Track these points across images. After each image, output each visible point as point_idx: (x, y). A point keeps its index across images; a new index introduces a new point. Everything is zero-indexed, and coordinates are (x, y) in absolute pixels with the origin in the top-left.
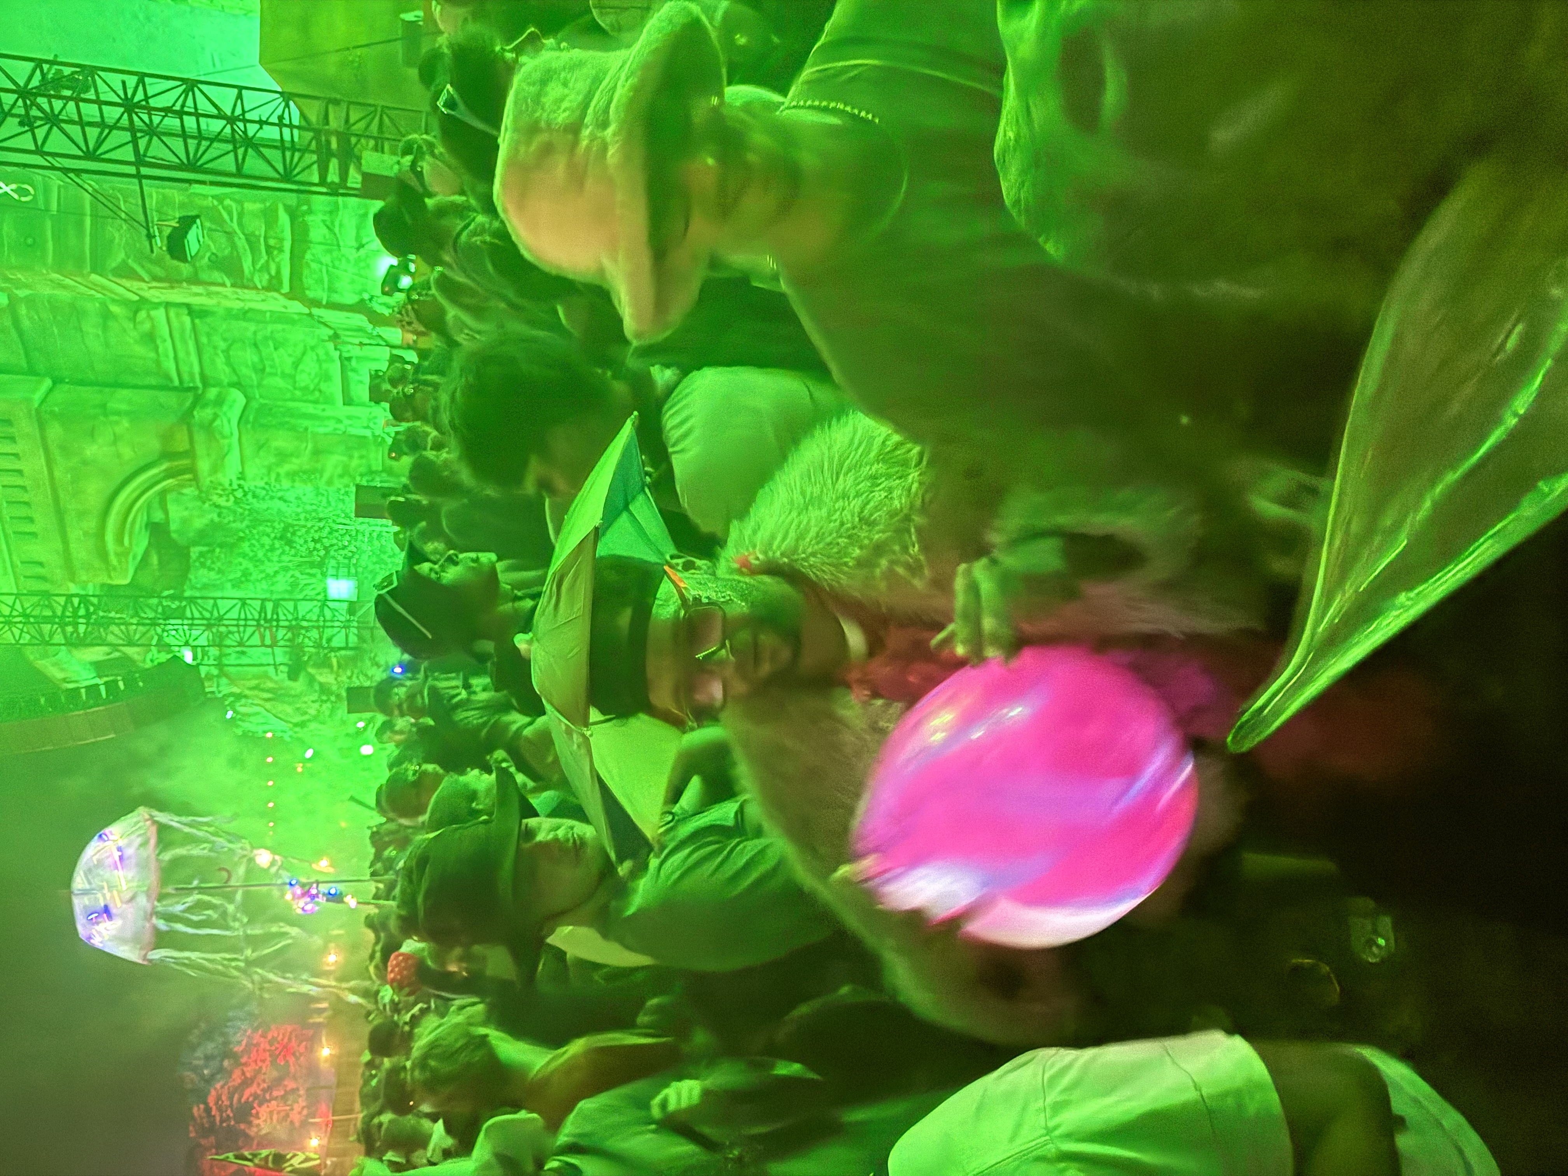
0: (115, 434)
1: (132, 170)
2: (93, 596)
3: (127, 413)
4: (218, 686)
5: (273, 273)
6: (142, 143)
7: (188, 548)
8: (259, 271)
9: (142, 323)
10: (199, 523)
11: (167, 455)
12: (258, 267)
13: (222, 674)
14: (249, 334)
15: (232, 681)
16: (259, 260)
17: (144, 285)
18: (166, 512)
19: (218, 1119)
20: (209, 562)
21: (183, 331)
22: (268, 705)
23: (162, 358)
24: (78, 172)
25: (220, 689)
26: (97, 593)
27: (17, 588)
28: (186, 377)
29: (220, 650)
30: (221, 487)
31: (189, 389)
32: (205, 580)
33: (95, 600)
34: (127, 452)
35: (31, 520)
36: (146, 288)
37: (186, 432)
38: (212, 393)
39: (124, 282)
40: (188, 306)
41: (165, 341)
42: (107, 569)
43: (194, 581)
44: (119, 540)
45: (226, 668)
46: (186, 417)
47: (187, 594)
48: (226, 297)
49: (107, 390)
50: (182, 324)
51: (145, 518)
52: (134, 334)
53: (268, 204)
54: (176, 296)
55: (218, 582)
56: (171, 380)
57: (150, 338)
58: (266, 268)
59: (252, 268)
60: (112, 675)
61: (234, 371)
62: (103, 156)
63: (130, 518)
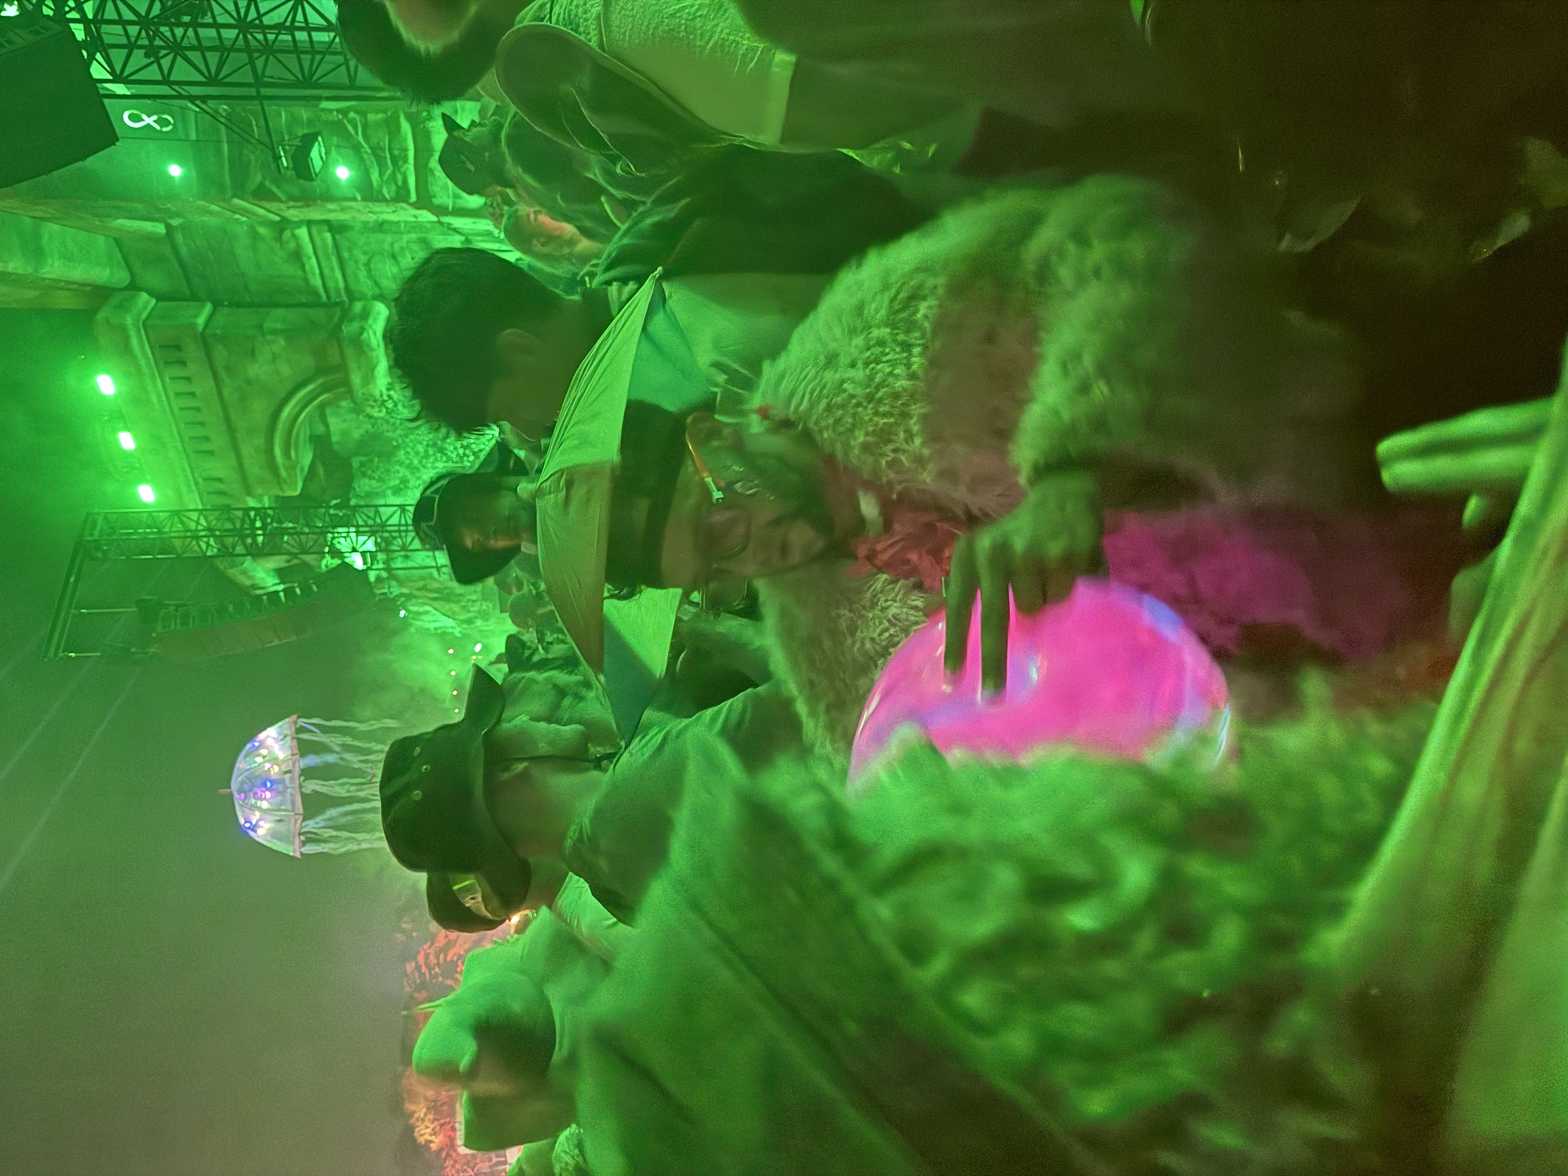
0: (273, 353)
1: (253, 92)
2: (269, 508)
3: (282, 332)
4: (389, 588)
5: (400, 183)
6: (259, 63)
7: (349, 458)
8: (386, 182)
9: (287, 242)
10: (356, 434)
11: (321, 370)
12: (385, 177)
13: (392, 577)
14: (386, 246)
15: (401, 583)
16: (386, 171)
17: (283, 206)
18: (327, 425)
19: (428, 976)
20: (369, 472)
21: (325, 246)
22: (436, 604)
23: (310, 276)
24: (204, 99)
25: (392, 590)
26: (273, 505)
27: (202, 504)
28: (333, 293)
29: (387, 555)
30: (372, 399)
31: (337, 304)
32: (367, 488)
33: (270, 512)
34: (286, 370)
35: (207, 439)
36: (285, 208)
37: (336, 346)
38: (358, 307)
39: (264, 203)
40: (327, 222)
41: (310, 258)
42: (279, 483)
43: (357, 489)
44: (287, 454)
45: (394, 572)
46: (335, 333)
47: (353, 502)
48: (359, 211)
49: (261, 310)
50: (324, 240)
51: (308, 432)
52: (281, 254)
53: (389, 114)
54: (315, 214)
55: (380, 490)
56: (320, 297)
57: (297, 256)
58: (393, 177)
59: (379, 180)
60: (290, 582)
61: (377, 284)
62: (225, 80)
63: (294, 433)
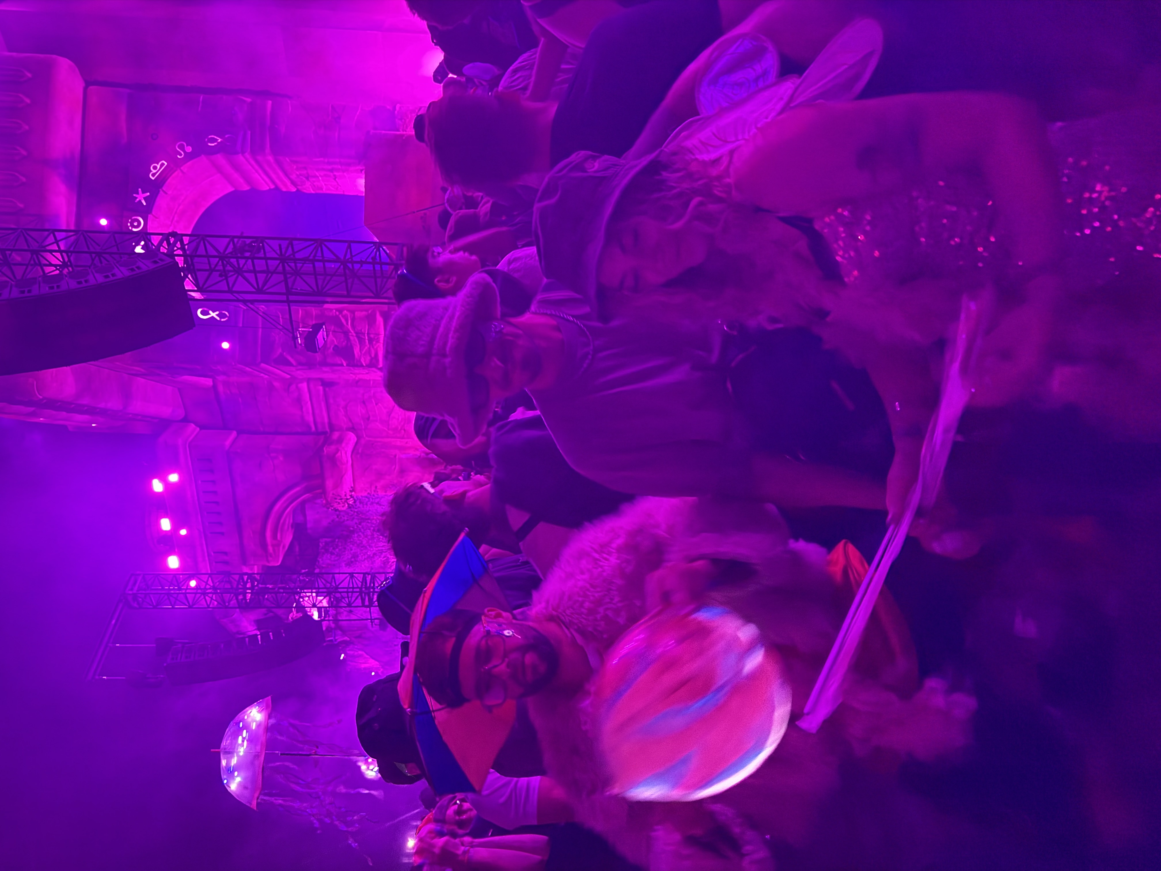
0: (274, 465)
1: (284, 298)
2: (257, 574)
3: (282, 451)
4: (334, 636)
5: (373, 355)
6: (290, 281)
7: (318, 539)
9: (293, 392)
10: (325, 523)
11: (306, 477)
12: (363, 352)
13: (338, 627)
14: (359, 396)
15: (344, 632)
16: (364, 347)
17: (293, 369)
18: (305, 516)
20: (331, 550)
21: (318, 396)
23: (305, 414)
24: (252, 302)
25: (337, 638)
26: (260, 572)
27: (210, 570)
28: (320, 426)
29: (337, 610)
30: (339, 498)
31: (322, 433)
32: (328, 561)
33: (258, 577)
34: (281, 477)
35: (221, 524)
37: (318, 462)
38: (336, 435)
39: (281, 367)
40: (321, 380)
41: (307, 403)
42: (266, 556)
43: (321, 562)
44: (274, 537)
45: (340, 623)
46: (318, 452)
47: (317, 571)
48: (344, 373)
49: (270, 436)
50: (317, 391)
51: (291, 521)
52: (288, 400)
53: (370, 313)
54: (313, 374)
55: (337, 562)
56: (310, 428)
57: (298, 402)
58: (369, 352)
59: (360, 353)
60: (266, 629)
61: (350, 420)
62: (267, 291)
63: (282, 521)
